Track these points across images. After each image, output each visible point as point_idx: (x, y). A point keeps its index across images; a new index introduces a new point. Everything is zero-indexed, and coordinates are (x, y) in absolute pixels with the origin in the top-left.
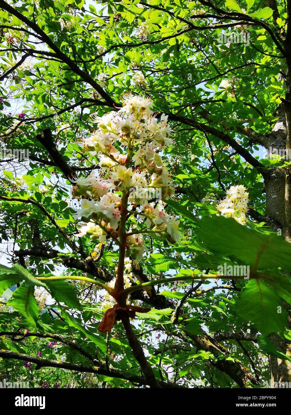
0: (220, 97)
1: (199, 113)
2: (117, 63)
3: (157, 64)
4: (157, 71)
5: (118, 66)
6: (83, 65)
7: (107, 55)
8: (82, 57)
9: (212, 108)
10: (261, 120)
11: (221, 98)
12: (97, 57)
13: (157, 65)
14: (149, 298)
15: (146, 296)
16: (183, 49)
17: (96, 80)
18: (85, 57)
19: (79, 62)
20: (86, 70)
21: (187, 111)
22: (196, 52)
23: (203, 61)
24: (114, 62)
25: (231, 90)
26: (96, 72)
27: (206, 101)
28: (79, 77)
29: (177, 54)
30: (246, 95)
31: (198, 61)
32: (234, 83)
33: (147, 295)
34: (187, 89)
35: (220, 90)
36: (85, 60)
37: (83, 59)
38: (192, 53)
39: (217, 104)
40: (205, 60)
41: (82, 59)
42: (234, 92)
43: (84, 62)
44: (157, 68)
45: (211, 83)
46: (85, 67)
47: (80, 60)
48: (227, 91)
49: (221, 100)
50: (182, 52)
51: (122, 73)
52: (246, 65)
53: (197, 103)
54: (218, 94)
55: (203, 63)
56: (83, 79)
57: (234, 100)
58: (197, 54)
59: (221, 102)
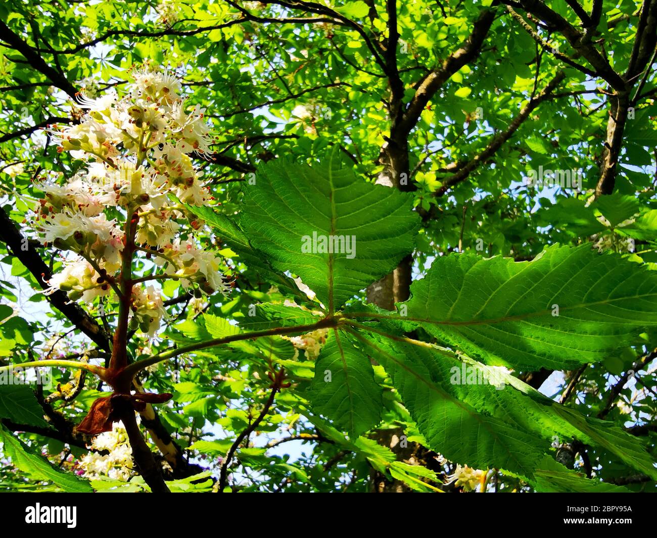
0: (293, 131)
1: (260, 156)
2: (117, 61)
3: (189, 72)
4: (189, 85)
5: (119, 66)
6: (51, 58)
7: (99, 44)
8: (51, 43)
9: (281, 149)
10: (357, 170)
11: (295, 133)
12: (80, 48)
13: (189, 75)
14: (172, 471)
15: (167, 469)
16: (234, 53)
17: (78, 86)
18: (57, 43)
19: (46, 51)
20: (58, 67)
21: (239, 151)
22: (256, 59)
23: (267, 75)
24: (112, 58)
25: (310, 122)
26: (79, 74)
27: (272, 137)
28: (43, 78)
29: (224, 58)
30: (333, 130)
31: (257, 73)
32: (314, 113)
33: (169, 467)
34: (239, 114)
35: (292, 121)
36: (57, 49)
37: (53, 47)
38: (248, 61)
39: (288, 142)
40: (270, 74)
41: (50, 47)
42: (315, 125)
43: (56, 53)
44: (189, 78)
45: (278, 108)
46: (56, 61)
47: (46, 48)
48: (304, 124)
49: (293, 136)
50: (232, 57)
51: (127, 82)
52: (333, 85)
53: (255, 139)
54: (290, 126)
55: (266, 78)
56: (50, 81)
57: (314, 138)
58: (257, 63)
59: (294, 139)
